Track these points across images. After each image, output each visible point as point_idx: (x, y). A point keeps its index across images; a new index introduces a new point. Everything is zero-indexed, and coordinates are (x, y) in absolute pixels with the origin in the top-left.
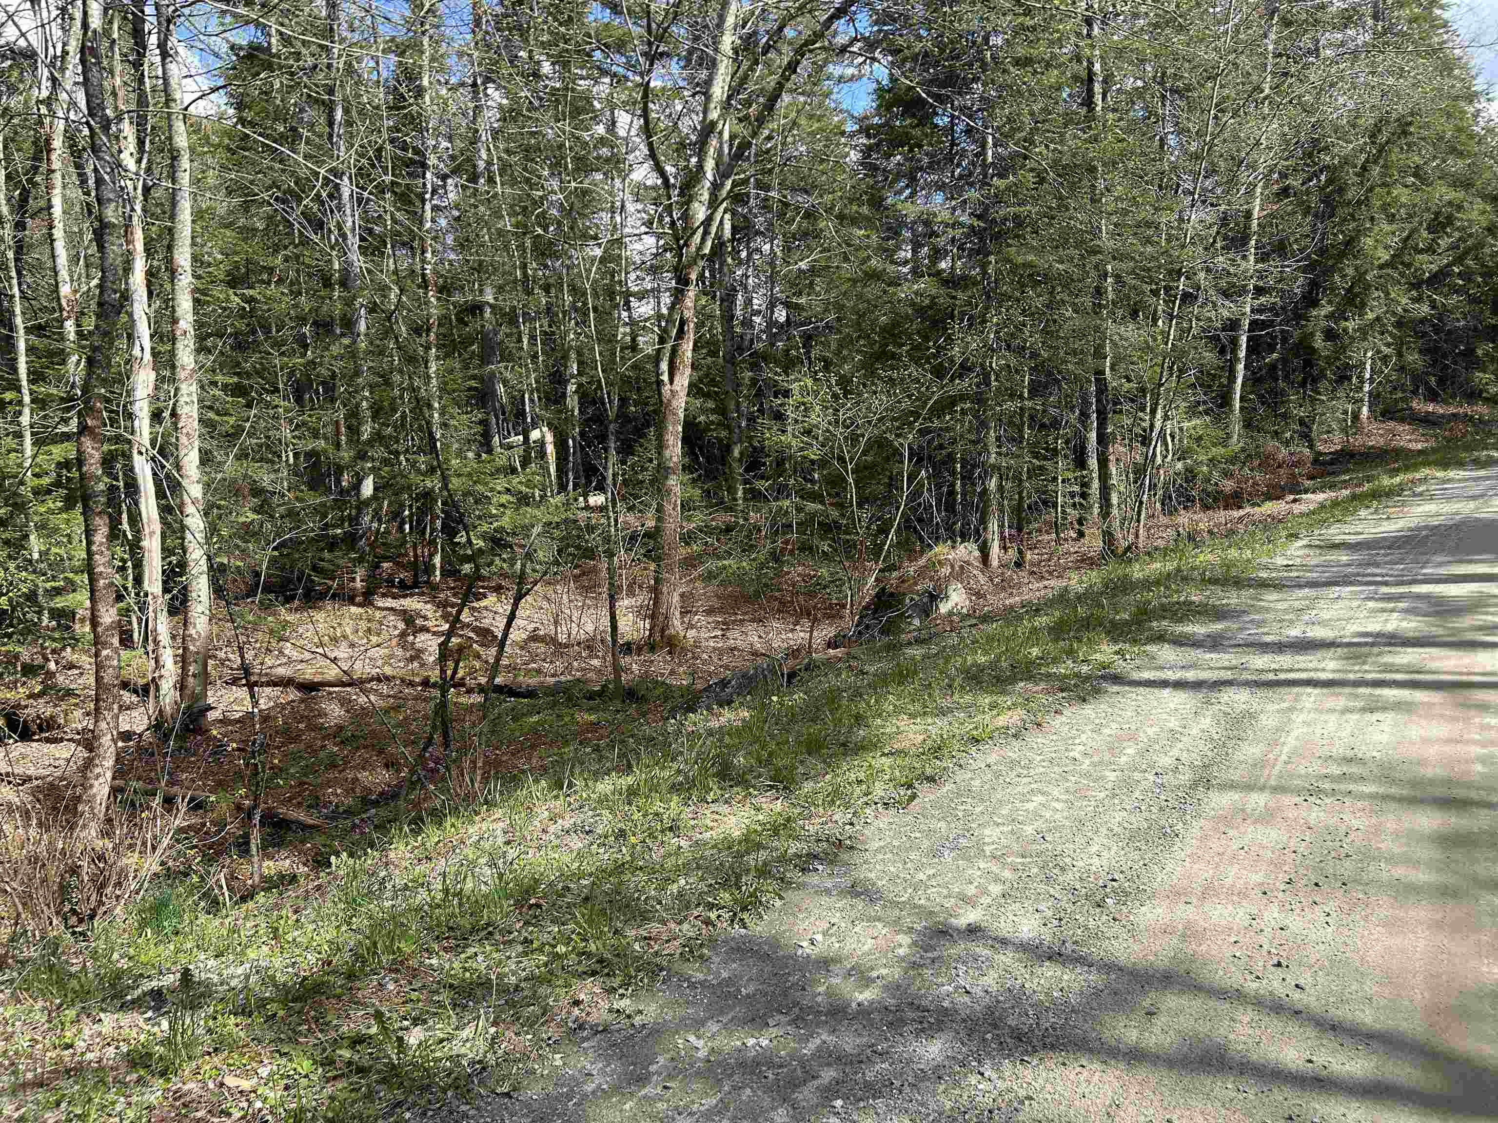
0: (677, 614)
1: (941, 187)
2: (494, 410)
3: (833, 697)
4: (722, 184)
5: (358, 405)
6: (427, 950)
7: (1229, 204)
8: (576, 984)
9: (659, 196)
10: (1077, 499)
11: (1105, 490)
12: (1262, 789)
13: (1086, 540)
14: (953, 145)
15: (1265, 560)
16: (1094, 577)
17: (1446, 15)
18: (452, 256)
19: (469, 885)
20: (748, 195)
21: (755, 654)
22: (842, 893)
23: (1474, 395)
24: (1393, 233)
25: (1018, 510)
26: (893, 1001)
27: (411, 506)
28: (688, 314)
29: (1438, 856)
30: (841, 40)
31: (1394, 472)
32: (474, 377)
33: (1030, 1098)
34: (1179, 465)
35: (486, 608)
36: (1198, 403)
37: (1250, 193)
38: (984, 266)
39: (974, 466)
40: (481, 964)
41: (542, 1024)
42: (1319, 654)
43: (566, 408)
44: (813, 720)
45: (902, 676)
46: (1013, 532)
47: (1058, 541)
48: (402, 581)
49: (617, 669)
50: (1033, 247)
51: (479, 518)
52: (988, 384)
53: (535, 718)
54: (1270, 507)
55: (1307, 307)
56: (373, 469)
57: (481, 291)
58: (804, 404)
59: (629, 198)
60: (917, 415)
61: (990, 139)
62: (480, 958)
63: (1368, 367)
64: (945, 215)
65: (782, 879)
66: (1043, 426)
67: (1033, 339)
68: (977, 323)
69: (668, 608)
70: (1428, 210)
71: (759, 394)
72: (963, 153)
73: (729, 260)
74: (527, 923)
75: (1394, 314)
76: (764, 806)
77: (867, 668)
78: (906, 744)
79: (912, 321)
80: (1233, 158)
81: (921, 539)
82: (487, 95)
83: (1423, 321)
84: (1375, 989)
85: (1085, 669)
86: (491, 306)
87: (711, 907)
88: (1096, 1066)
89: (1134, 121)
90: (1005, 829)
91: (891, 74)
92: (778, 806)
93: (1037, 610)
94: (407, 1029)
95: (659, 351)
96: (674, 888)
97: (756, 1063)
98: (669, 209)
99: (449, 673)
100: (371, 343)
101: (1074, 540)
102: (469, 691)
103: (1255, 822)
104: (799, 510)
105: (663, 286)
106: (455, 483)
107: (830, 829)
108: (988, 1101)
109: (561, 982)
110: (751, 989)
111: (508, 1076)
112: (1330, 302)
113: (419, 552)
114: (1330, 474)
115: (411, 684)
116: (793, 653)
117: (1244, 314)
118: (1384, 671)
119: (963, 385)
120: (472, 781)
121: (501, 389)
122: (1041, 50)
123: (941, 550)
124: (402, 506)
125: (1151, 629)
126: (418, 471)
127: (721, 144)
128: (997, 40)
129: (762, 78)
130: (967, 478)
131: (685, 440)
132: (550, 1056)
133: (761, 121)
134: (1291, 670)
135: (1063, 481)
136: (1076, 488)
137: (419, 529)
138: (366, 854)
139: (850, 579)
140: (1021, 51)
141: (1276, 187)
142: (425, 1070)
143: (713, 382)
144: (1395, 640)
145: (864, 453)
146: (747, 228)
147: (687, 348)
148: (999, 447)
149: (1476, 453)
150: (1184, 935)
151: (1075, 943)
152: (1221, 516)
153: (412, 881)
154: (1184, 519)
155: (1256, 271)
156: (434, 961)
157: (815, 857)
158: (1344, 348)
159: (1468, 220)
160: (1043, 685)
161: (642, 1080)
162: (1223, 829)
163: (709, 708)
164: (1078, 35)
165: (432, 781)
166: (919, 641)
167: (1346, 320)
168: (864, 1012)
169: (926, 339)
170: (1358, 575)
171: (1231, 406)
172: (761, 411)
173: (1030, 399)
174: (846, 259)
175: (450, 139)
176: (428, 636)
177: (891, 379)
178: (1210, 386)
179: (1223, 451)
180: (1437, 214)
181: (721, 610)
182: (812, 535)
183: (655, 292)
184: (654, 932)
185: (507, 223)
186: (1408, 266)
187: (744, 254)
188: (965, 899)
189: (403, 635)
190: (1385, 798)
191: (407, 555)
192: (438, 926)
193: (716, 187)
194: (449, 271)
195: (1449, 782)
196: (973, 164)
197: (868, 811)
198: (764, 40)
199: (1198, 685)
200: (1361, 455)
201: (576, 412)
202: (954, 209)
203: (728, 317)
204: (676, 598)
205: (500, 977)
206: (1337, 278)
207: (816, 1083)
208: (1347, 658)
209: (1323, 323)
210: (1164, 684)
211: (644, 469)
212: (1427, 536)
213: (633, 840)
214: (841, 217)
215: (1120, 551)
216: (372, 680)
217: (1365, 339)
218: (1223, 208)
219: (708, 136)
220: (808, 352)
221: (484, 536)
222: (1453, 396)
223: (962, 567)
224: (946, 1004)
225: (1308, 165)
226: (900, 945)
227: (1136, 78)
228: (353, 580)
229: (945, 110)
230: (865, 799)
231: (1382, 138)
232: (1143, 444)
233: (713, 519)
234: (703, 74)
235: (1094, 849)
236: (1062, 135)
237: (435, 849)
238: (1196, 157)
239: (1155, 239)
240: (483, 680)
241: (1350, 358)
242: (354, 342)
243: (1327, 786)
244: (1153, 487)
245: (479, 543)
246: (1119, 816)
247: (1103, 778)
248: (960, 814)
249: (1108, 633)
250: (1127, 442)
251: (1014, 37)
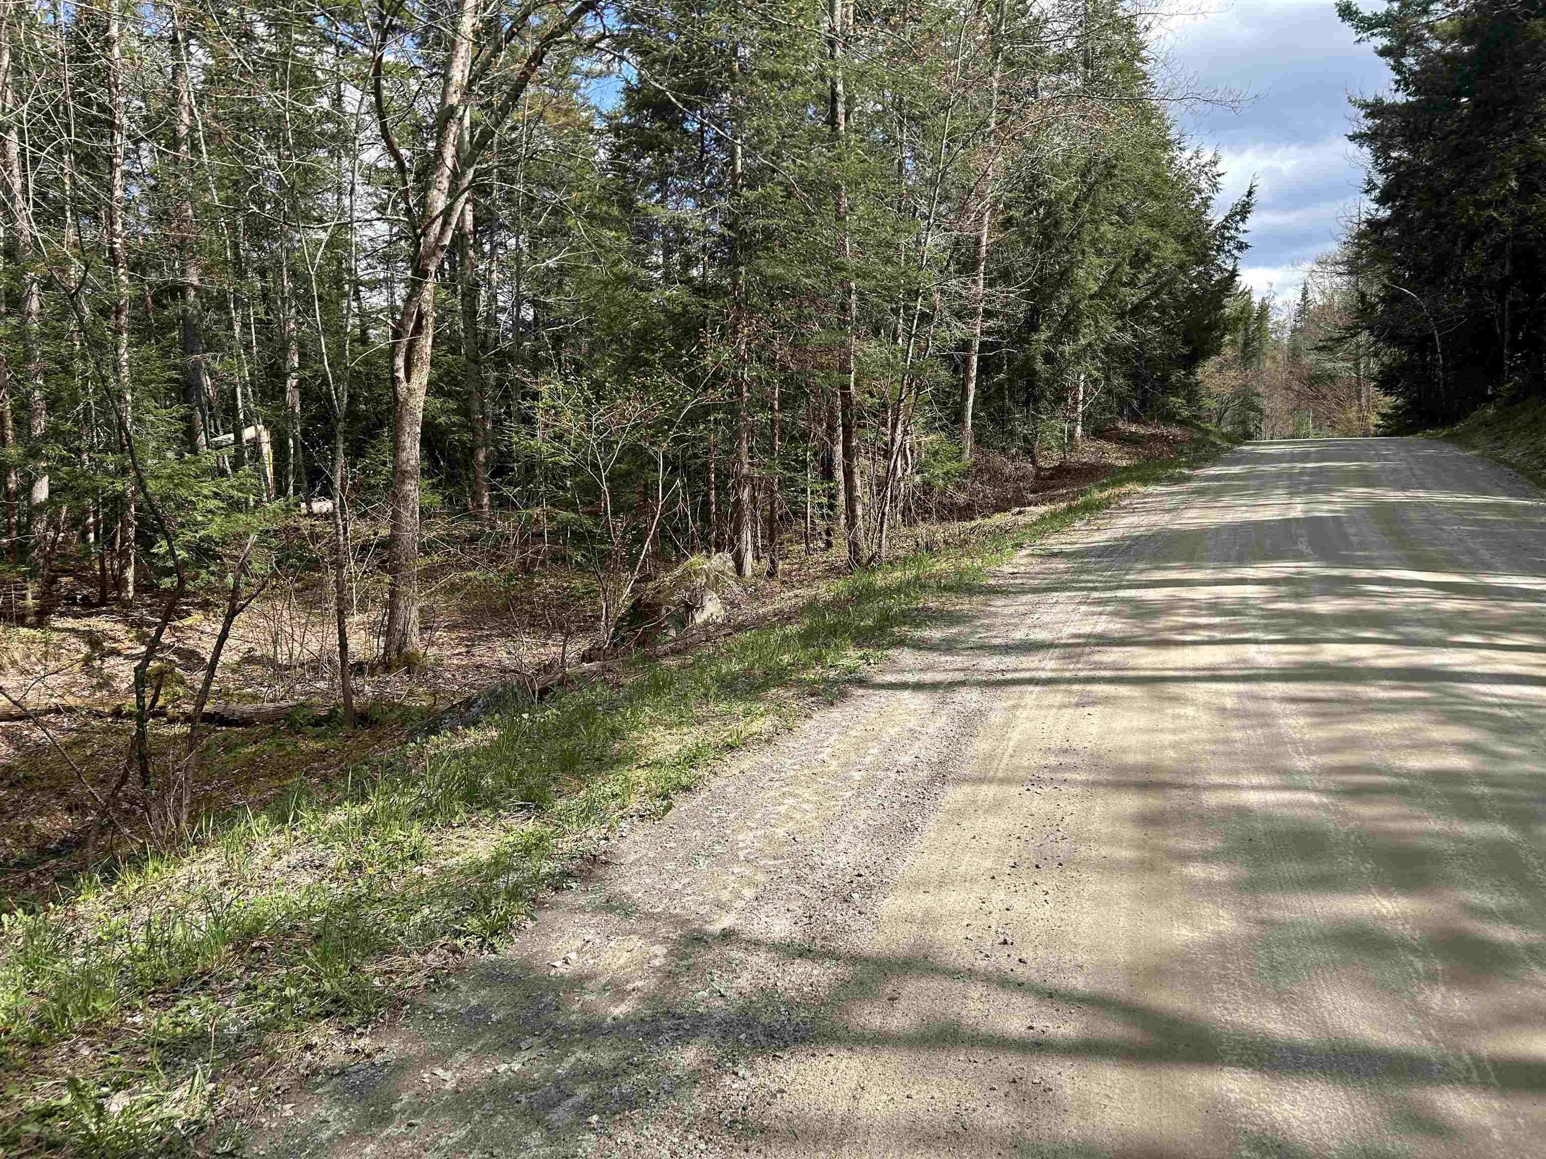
0: (416, 630)
1: (692, 193)
2: (200, 405)
3: (587, 713)
4: (464, 173)
5: (29, 394)
6: (129, 1008)
7: (961, 229)
8: (309, 1027)
9: (393, 180)
10: (825, 511)
11: (851, 501)
12: (991, 781)
13: (833, 550)
14: (703, 151)
15: (993, 568)
16: (840, 586)
17: (1145, 68)
18: (148, 230)
19: (179, 932)
20: (491, 186)
21: (504, 670)
22: (596, 910)
23: (1169, 418)
24: (1101, 267)
25: (769, 521)
26: (648, 1012)
27: (96, 513)
28: (426, 308)
29: (1137, 835)
30: (588, 36)
31: (1103, 487)
32: (175, 367)
33: (782, 1091)
34: (918, 479)
35: (190, 627)
36: (935, 419)
37: (979, 221)
38: (735, 276)
39: (728, 476)
40: (195, 1017)
41: (269, 1074)
42: (1041, 655)
43: (286, 404)
44: (568, 736)
45: (658, 687)
46: (766, 542)
47: (808, 551)
48: (85, 598)
49: (348, 693)
50: (782, 260)
51: (182, 525)
52: (740, 395)
53: (252, 749)
54: (999, 519)
55: (1029, 332)
56: (48, 470)
57: (183, 272)
58: (554, 407)
59: (358, 179)
60: (671, 424)
61: (739, 149)
62: (194, 1011)
63: (1081, 389)
64: (697, 223)
65: (534, 900)
66: (793, 438)
67: (781, 350)
68: (729, 333)
69: (406, 624)
70: (1130, 246)
71: (506, 396)
72: (713, 162)
73: (471, 253)
74: (249, 968)
75: (1103, 342)
76: (515, 827)
77: (623, 680)
78: (661, 755)
79: (664, 328)
80: (963, 187)
81: (676, 548)
82: (189, 54)
83: (1126, 349)
84: (1085, 957)
85: (832, 674)
86: (196, 288)
87: (458, 934)
88: (844, 1053)
89: (874, 143)
90: (759, 833)
91: (639, 74)
92: (530, 826)
93: (789, 618)
94: (107, 1096)
95: (394, 345)
96: (418, 918)
97: (509, 1087)
98: (405, 195)
99: (148, 701)
100: (45, 324)
101: (822, 550)
102: (172, 721)
103: (986, 812)
104: (551, 519)
105: (398, 276)
106: (152, 485)
107: (586, 846)
108: (742, 1099)
109: (291, 1027)
110: (501, 1014)
111: (230, 1135)
112: (1049, 327)
113: (107, 564)
114: (1049, 488)
115: (99, 715)
116: (546, 668)
117: (975, 335)
118: (1094, 669)
119: (715, 395)
120: (178, 822)
121: (207, 381)
122: (788, 66)
123: (696, 560)
124: (85, 512)
125: (893, 634)
126: (106, 472)
127: (462, 131)
128: (744, 52)
129: (506, 64)
130: (721, 488)
131: (425, 442)
132: (279, 1107)
133: (505, 110)
134: (1015, 670)
135: (812, 493)
136: (824, 500)
137: (107, 538)
138: (47, 910)
139: (605, 590)
140: (768, 65)
141: (1001, 217)
142: (131, 1137)
143: (454, 381)
144: (1105, 641)
145: (618, 461)
146: (490, 220)
147: (426, 343)
148: (751, 458)
149: (1170, 471)
150: (923, 923)
151: (824, 938)
152: (955, 527)
153: (108, 933)
154: (922, 529)
155: (985, 295)
156: (138, 1019)
157: (569, 875)
158: (1062, 371)
159: (1163, 258)
160: (794, 691)
161: (385, 1119)
162: (957, 820)
163: (453, 730)
164: (822, 55)
165: (126, 822)
166: (675, 652)
167: (1063, 344)
168: (619, 1026)
169: (679, 346)
170: (1073, 581)
171: (964, 422)
172: (508, 414)
173: (780, 411)
174: (596, 260)
175: (144, 97)
176: (120, 660)
177: (644, 386)
178: (945, 404)
179: (956, 465)
180: (1138, 251)
181: (465, 625)
182: (565, 543)
183: (388, 283)
184: (396, 965)
185: (215, 197)
186: (1114, 298)
187: (487, 248)
188: (720, 906)
189: (88, 660)
190: (1094, 784)
191: (91, 567)
192: (141, 980)
193: (456, 176)
194: (144, 247)
195: (1147, 769)
196: (722, 172)
197: (623, 824)
198: (508, 25)
199: (934, 686)
200: (1076, 470)
201: (297, 410)
202: (705, 217)
203: (471, 313)
204: (414, 614)
205: (219, 1028)
206: (1054, 306)
207: (570, 1102)
208: (1064, 658)
209: (1043, 347)
210: (904, 686)
211: (377, 473)
212: (1130, 546)
213: (370, 871)
214: (591, 217)
215: (864, 561)
216: (49, 711)
217: (1079, 363)
218: (955, 233)
219: (447, 121)
220: (558, 354)
221: (187, 547)
222: (1152, 419)
223: (716, 577)
224: (701, 1010)
225: (1029, 199)
226: (656, 956)
227: (876, 103)
228: (24, 597)
229: (695, 116)
230: (621, 812)
231: (1091, 179)
232: (885, 457)
233: (456, 528)
234: (440, 55)
235: (840, 847)
236: (808, 151)
237: (134, 897)
238: (931, 182)
239: (895, 259)
240: (189, 708)
241: (1066, 380)
242: (24, 322)
243: (1046, 775)
244: (894, 499)
245: (182, 554)
246: (864, 814)
247: (850, 778)
248: (715, 821)
249: (854, 639)
250: (870, 455)
251: (761, 50)
